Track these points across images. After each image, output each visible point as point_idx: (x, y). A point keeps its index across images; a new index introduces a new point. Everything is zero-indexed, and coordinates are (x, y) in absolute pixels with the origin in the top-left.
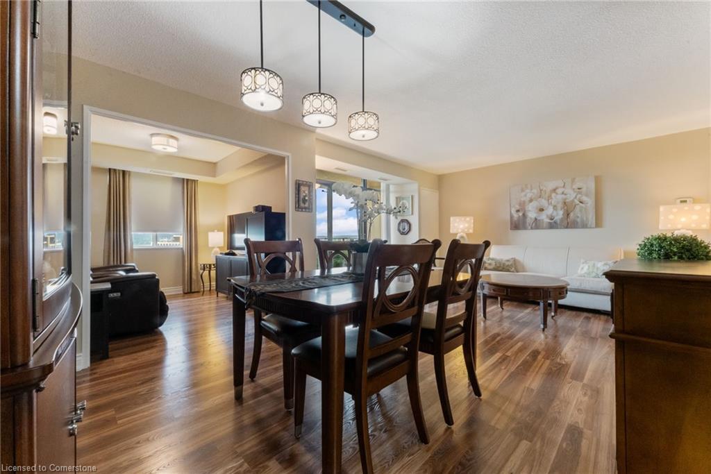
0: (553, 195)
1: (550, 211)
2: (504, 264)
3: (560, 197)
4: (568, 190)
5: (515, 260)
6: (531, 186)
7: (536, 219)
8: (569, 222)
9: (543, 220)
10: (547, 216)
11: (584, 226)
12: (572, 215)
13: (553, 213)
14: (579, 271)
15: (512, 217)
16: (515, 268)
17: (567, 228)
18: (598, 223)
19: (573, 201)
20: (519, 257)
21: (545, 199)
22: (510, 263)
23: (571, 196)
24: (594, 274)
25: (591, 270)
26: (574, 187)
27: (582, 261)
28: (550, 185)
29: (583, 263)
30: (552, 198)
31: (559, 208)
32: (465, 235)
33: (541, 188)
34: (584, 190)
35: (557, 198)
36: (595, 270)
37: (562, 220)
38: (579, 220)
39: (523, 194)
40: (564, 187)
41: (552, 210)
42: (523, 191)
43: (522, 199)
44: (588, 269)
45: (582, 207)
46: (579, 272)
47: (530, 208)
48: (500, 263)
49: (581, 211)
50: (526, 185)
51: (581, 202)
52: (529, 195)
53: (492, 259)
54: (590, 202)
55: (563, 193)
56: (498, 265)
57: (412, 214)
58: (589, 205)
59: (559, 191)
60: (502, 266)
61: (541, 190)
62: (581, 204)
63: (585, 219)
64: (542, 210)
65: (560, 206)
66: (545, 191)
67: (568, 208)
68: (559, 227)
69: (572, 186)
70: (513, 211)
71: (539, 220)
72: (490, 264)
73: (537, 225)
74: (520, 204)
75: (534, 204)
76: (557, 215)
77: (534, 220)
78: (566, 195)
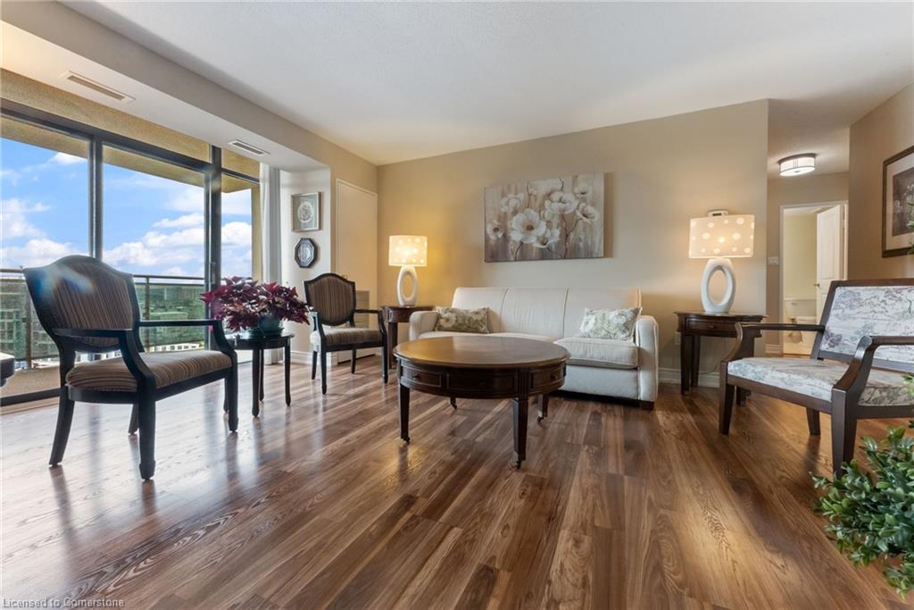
0: (547, 203)
1: (541, 229)
2: (470, 319)
3: (557, 206)
4: (568, 196)
5: (488, 312)
6: (516, 189)
7: (522, 243)
8: (567, 249)
9: (531, 244)
10: (538, 238)
11: (589, 255)
12: (572, 236)
13: (546, 232)
14: (582, 328)
15: (487, 239)
16: (488, 327)
17: (565, 258)
18: (608, 252)
19: (574, 213)
20: (495, 307)
21: (535, 211)
22: (479, 317)
23: (572, 205)
24: (603, 332)
25: (599, 325)
26: (576, 190)
27: (586, 310)
28: (543, 187)
29: (588, 314)
30: (545, 209)
31: (555, 225)
32: (413, 271)
33: (530, 190)
34: (589, 195)
35: (553, 208)
36: (605, 326)
37: (558, 244)
38: (581, 244)
39: (505, 199)
40: (562, 189)
41: (545, 227)
42: (503, 195)
43: (503, 210)
44: (595, 324)
45: (585, 222)
46: (584, 329)
47: (513, 226)
48: (464, 318)
49: (584, 230)
50: (509, 186)
51: (584, 216)
52: (513, 203)
53: (452, 311)
54: (597, 214)
55: (560, 201)
56: (460, 321)
57: (320, 228)
58: (596, 219)
59: (556, 196)
60: (467, 322)
61: (530, 195)
62: (585, 219)
63: (590, 243)
64: (530, 228)
65: (556, 221)
66: (535, 196)
67: (567, 224)
68: (554, 256)
69: (572, 190)
70: (490, 229)
71: (527, 244)
72: (447, 320)
73: (524, 254)
74: (499, 219)
75: (520, 218)
76: (552, 235)
77: (518, 244)
78: (564, 203)
